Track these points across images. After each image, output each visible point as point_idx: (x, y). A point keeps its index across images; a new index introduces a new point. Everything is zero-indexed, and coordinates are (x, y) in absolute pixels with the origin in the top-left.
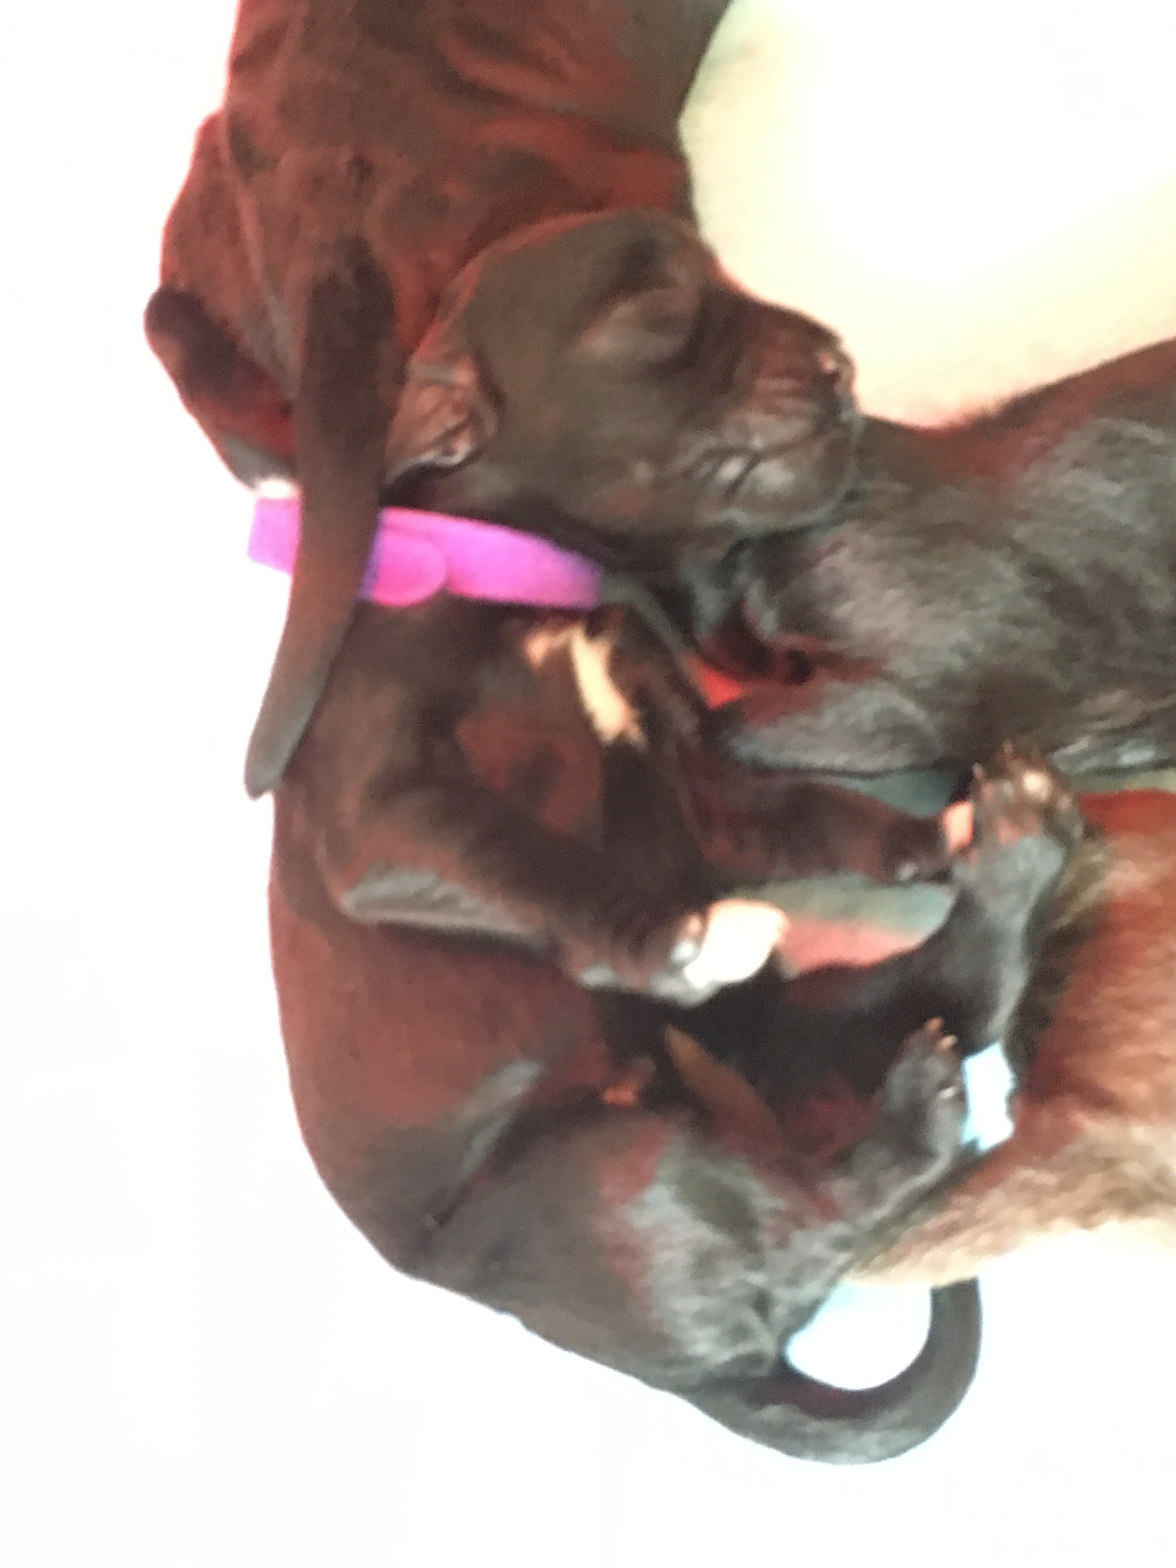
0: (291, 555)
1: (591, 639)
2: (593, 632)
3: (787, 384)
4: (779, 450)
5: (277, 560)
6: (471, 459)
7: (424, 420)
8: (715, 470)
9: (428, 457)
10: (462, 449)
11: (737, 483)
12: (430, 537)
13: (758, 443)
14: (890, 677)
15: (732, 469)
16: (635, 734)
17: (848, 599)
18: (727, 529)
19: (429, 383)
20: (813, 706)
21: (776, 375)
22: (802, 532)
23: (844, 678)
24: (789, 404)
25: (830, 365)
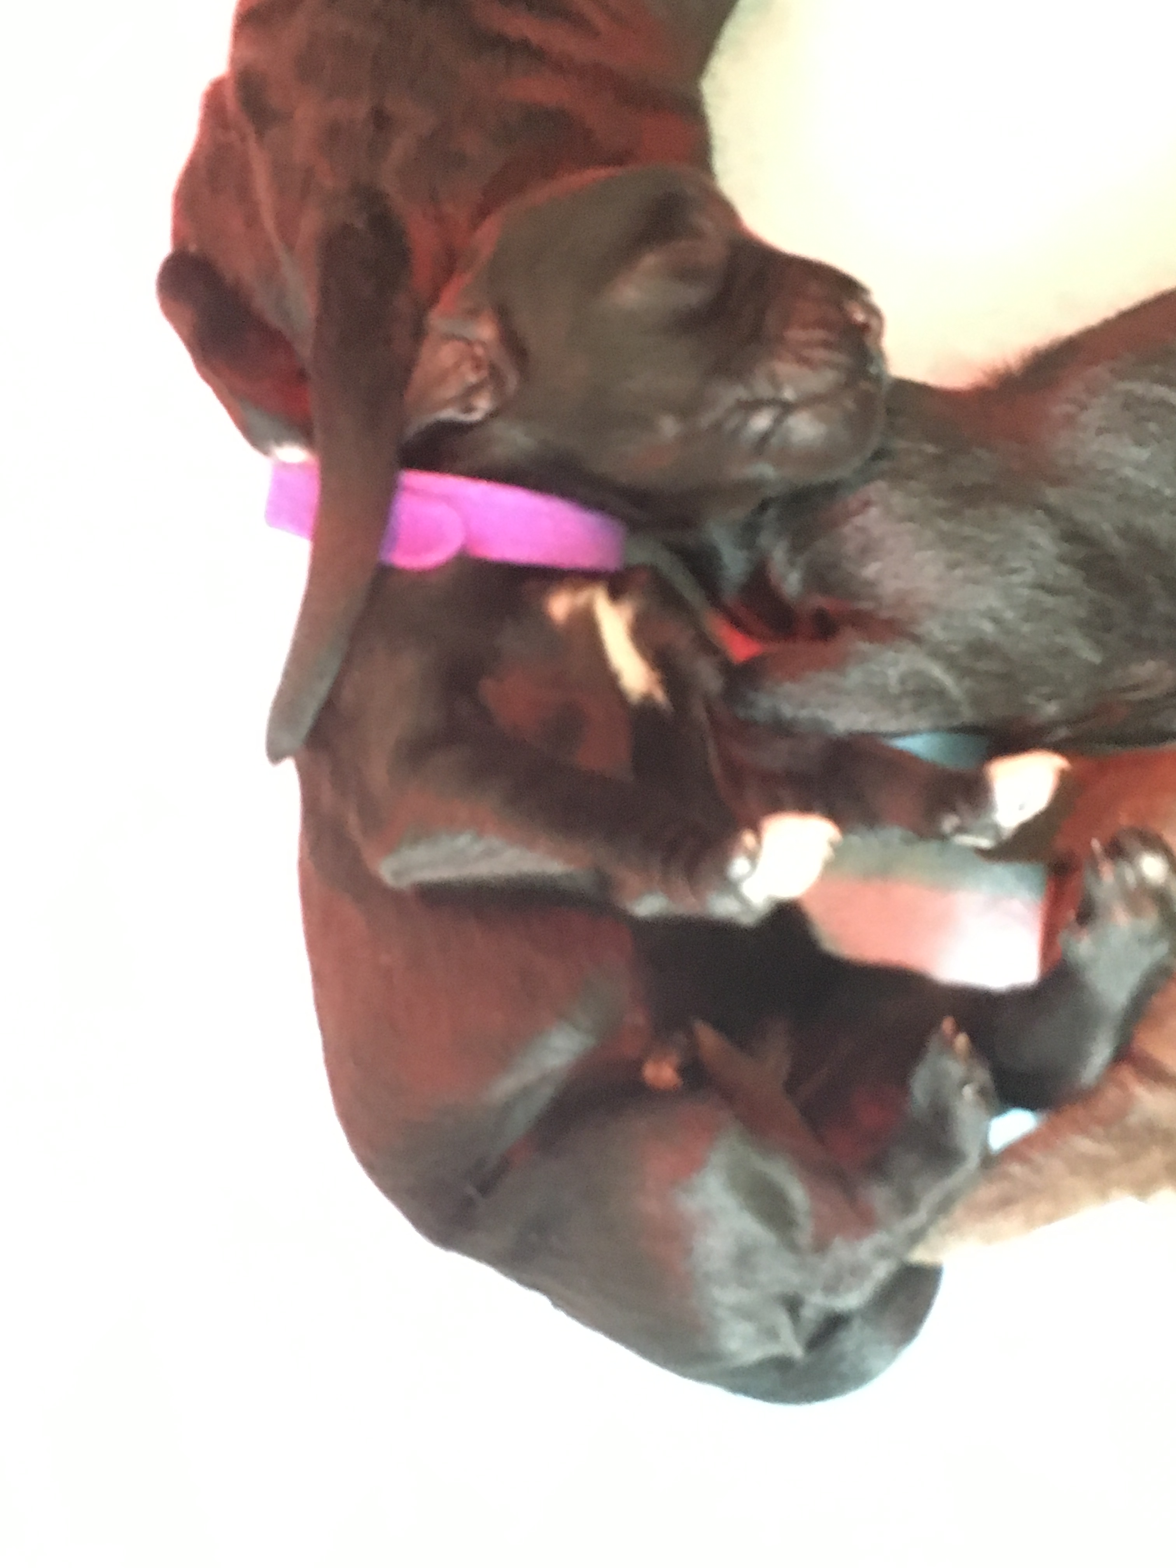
0: (309, 520)
1: (614, 601)
2: (615, 594)
3: (819, 334)
4: (809, 401)
5: (295, 524)
6: (492, 415)
7: (442, 378)
8: (745, 422)
9: (449, 414)
10: (483, 405)
11: (765, 438)
12: (447, 499)
13: (788, 394)
14: (917, 639)
15: (761, 422)
16: (660, 696)
17: (877, 559)
18: (754, 485)
19: (450, 337)
20: (839, 664)
21: (805, 326)
22: (831, 490)
23: (871, 639)
24: (820, 354)
25: (860, 317)
